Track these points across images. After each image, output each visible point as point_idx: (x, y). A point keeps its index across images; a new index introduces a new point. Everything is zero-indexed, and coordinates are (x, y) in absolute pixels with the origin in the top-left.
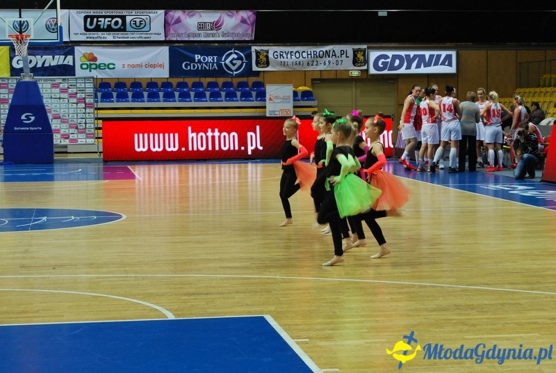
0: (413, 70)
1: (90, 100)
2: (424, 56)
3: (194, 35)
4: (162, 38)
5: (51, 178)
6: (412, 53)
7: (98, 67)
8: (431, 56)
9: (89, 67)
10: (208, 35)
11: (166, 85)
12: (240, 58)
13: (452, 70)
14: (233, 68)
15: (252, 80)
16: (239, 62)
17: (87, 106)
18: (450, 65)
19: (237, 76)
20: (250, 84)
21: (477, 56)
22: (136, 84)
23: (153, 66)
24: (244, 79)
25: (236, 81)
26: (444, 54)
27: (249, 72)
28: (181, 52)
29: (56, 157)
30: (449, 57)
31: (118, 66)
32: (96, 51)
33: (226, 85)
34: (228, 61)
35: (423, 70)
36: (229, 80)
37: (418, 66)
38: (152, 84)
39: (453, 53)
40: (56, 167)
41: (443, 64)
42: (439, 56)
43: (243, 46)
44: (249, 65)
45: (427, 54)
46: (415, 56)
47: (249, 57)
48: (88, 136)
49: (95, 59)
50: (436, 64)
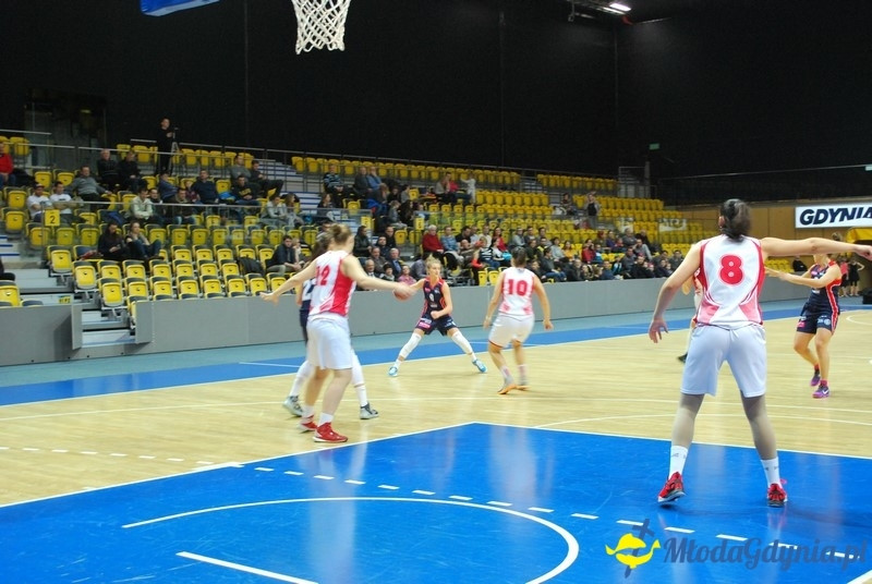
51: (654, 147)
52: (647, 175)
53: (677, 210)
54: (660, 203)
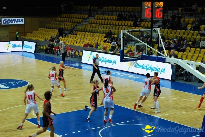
0: (13, 23)
2: (16, 19)
6: (13, 19)
8: (18, 20)
13: (23, 23)
18: (23, 22)
21: (29, 19)
26: (21, 19)
30: (22, 20)
35: (16, 23)
37: (14, 22)
39: (23, 19)
41: (21, 22)
42: (20, 20)
45: (17, 19)
46: (14, 20)
50: (19, 22)
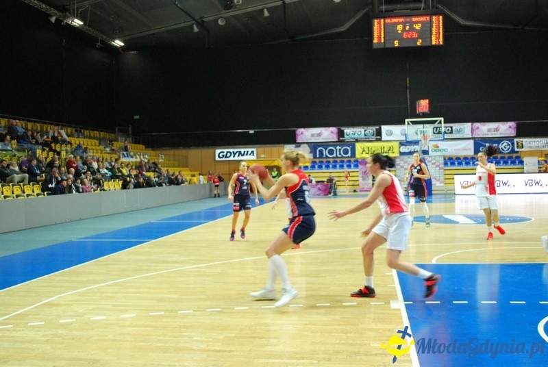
1: (442, 166)
3: (486, 134)
4: (470, 136)
5: (431, 202)
7: (440, 150)
9: (436, 150)
10: (492, 134)
11: (473, 158)
12: (509, 145)
14: (505, 150)
15: (514, 155)
16: (508, 147)
17: (441, 168)
19: (507, 153)
20: (514, 157)
22: (458, 158)
23: (466, 149)
24: (511, 155)
25: (507, 156)
27: (513, 151)
28: (479, 143)
29: (433, 192)
31: (449, 149)
32: (439, 143)
33: (502, 158)
34: (503, 147)
36: (503, 155)
38: (466, 158)
40: (433, 196)
43: (510, 139)
44: (513, 148)
47: (513, 144)
48: (441, 182)
49: (438, 147)
51: (137, 117)
52: (130, 132)
53: (153, 150)
54: (144, 147)
